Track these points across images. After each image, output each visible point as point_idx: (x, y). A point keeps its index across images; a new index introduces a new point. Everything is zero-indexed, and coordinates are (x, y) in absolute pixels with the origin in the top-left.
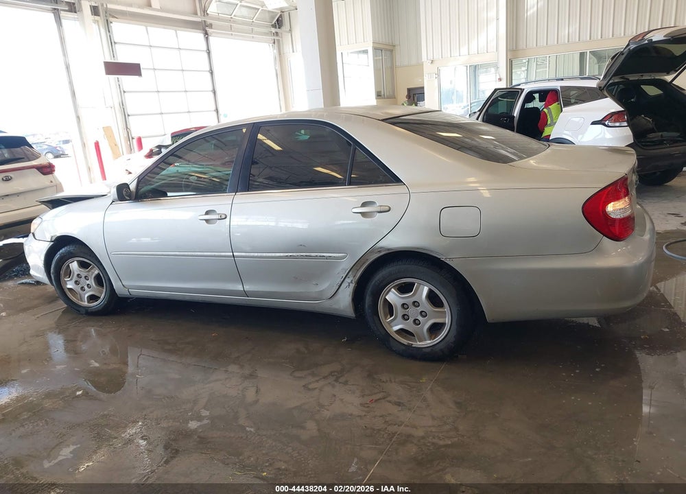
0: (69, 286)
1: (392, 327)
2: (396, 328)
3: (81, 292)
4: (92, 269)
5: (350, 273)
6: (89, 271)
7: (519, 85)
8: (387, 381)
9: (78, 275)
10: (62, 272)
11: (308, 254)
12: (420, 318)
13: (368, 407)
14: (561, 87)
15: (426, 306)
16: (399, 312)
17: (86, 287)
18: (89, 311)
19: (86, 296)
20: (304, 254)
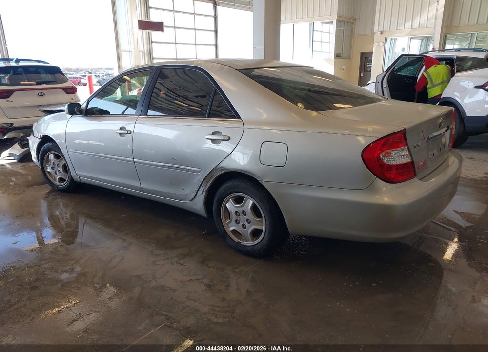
0: (48, 170)
1: (229, 228)
2: (232, 229)
3: (55, 175)
4: (61, 160)
5: (203, 183)
6: (59, 161)
7: (427, 53)
8: (212, 267)
9: (54, 163)
10: (45, 160)
11: (177, 166)
12: (246, 224)
13: (185, 284)
14: (457, 57)
15: (250, 215)
16: (234, 217)
17: (58, 172)
18: (59, 188)
19: (58, 177)
20: (175, 166)
